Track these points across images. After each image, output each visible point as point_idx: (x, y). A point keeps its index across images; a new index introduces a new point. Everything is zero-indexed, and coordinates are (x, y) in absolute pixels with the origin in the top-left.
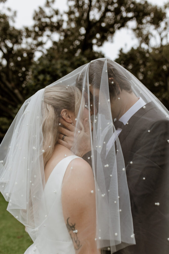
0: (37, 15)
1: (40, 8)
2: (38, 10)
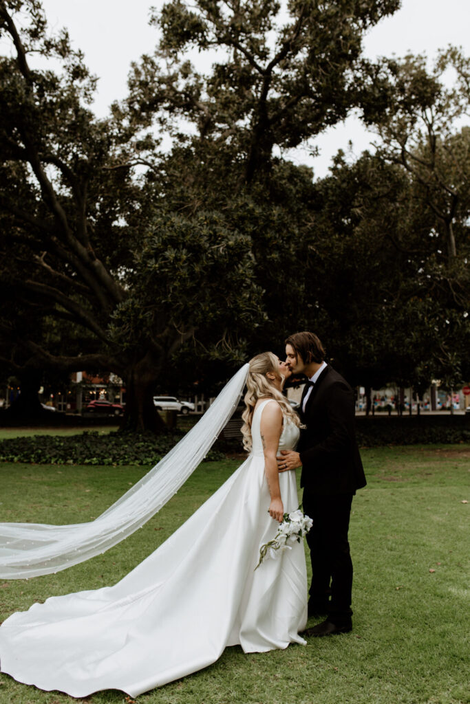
0: (137, 73)
1: (145, 58)
2: (140, 62)
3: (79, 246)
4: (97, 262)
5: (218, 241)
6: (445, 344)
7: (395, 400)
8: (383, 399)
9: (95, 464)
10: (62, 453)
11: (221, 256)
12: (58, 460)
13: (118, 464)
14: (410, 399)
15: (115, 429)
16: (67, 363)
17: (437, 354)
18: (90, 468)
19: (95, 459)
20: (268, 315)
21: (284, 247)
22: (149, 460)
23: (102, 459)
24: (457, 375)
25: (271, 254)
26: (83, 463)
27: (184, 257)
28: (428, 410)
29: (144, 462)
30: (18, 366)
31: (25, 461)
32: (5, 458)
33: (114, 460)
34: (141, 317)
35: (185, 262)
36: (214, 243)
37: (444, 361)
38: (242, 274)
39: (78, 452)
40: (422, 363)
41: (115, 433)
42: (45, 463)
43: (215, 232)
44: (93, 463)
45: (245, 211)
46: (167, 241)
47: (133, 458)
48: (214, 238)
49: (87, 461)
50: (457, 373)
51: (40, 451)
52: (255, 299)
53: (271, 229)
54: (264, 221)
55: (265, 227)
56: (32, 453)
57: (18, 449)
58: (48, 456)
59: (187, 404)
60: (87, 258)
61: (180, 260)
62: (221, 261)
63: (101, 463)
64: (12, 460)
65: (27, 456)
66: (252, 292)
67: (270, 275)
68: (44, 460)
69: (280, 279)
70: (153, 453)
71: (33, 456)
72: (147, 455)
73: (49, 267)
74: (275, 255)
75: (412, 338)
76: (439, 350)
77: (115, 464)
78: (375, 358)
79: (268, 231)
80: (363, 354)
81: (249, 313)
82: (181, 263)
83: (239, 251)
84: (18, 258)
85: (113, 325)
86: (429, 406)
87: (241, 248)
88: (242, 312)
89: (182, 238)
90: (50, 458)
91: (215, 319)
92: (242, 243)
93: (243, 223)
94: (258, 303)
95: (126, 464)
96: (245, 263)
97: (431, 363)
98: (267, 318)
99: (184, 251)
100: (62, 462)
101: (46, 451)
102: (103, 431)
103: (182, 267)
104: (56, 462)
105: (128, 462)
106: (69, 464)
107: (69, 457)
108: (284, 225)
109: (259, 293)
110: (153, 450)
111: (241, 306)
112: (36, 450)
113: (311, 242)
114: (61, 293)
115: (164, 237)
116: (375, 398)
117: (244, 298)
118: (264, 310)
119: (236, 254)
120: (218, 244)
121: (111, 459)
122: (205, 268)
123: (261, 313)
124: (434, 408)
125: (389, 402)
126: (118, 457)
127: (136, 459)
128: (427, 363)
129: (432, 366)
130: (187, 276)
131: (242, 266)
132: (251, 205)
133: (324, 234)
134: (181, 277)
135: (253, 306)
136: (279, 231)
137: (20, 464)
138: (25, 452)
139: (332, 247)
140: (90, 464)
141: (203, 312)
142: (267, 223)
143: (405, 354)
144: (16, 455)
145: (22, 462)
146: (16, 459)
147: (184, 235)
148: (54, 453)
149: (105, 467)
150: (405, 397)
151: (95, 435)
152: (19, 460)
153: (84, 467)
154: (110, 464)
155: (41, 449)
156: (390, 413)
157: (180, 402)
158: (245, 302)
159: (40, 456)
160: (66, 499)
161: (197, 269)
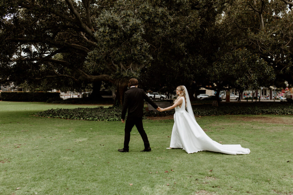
3: (87, 28)
6: (251, 70)
7: (253, 94)
8: (248, 95)
9: (91, 120)
11: (127, 30)
12: (77, 118)
13: (100, 120)
14: (261, 94)
15: (111, 106)
16: (93, 78)
17: (247, 74)
18: (88, 121)
19: (91, 118)
22: (112, 119)
23: (94, 118)
24: (255, 84)
25: (157, 29)
26: (86, 120)
27: (107, 31)
28: (268, 99)
29: (110, 120)
30: (76, 80)
32: (58, 117)
33: (98, 119)
34: (97, 58)
35: (108, 33)
37: (249, 78)
39: (86, 115)
40: (239, 78)
41: (111, 107)
42: (73, 119)
44: (90, 120)
45: (145, 10)
47: (106, 118)
49: (88, 119)
50: (256, 83)
51: (72, 114)
52: (144, 49)
53: (158, 18)
57: (64, 113)
58: (74, 116)
59: (163, 96)
60: (92, 34)
61: (105, 32)
62: (127, 32)
63: (93, 120)
64: (61, 118)
67: (168, 39)
68: (72, 118)
70: (115, 116)
71: (69, 116)
72: (112, 117)
73: (87, 38)
74: (159, 30)
75: (235, 67)
76: (248, 73)
77: (98, 120)
78: (218, 76)
79: (156, 19)
80: (213, 74)
81: (141, 56)
82: (106, 34)
83: (135, 28)
84: (74, 35)
85: (86, 62)
86: (269, 98)
87: (136, 26)
88: (136, 55)
89: (107, 23)
90: (75, 117)
91: (125, 59)
92: (136, 24)
93: (144, 15)
95: (103, 120)
96: (138, 33)
97: (244, 79)
98: (152, 58)
99: (108, 28)
100: (79, 119)
102: (106, 107)
105: (104, 120)
106: (81, 120)
107: (81, 117)
109: (146, 47)
110: (115, 115)
111: (136, 52)
112: (71, 114)
114: (87, 49)
116: (244, 94)
121: (97, 118)
122: (119, 36)
123: (147, 56)
124: (271, 99)
125: (251, 96)
126: (100, 117)
127: (107, 118)
128: (242, 78)
129: (244, 80)
130: (109, 40)
131: (136, 34)
132: (148, 7)
134: (106, 40)
135: (142, 53)
137: (63, 119)
138: (66, 114)
139: (197, 26)
140: (89, 120)
141: (120, 56)
143: (232, 74)
144: (63, 115)
145: (64, 118)
146: (62, 117)
147: (108, 21)
149: (94, 121)
150: (258, 94)
151: (102, 108)
152: (63, 118)
153: (86, 121)
154: (96, 120)
155: (73, 113)
156: (247, 101)
157: (160, 95)
158: (138, 50)
159: (71, 116)
160: (56, 135)
161: (115, 36)
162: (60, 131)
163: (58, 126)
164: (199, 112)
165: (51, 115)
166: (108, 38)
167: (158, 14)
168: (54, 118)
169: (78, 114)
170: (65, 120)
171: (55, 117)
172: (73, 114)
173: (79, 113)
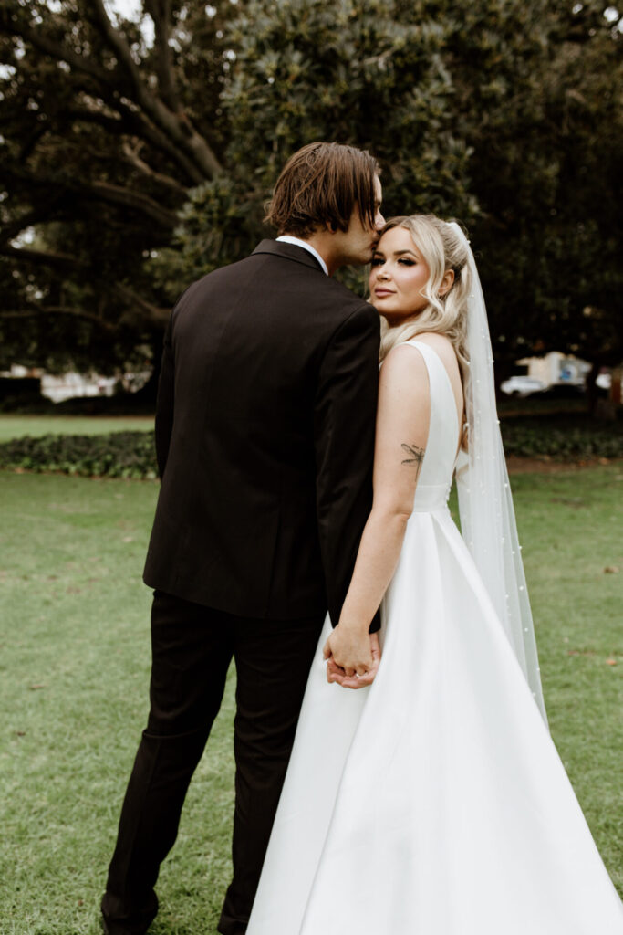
3: (162, 110)
4: (197, 141)
5: (378, 51)
10: (142, 460)
11: (379, 73)
12: (133, 472)
20: (480, 203)
21: (516, 73)
25: (488, 82)
30: (110, 326)
31: (86, 471)
32: (57, 468)
34: (231, 212)
35: (298, 80)
36: (369, 53)
38: (422, 109)
42: (115, 476)
43: (372, 32)
46: (266, 43)
48: (369, 45)
51: (109, 457)
52: (450, 165)
54: (476, 15)
55: (480, 26)
56: (98, 459)
57: (79, 453)
58: (118, 466)
60: (178, 133)
61: (287, 76)
62: (378, 83)
64: (67, 471)
65: (89, 465)
66: (442, 149)
68: (112, 473)
69: (512, 153)
71: (97, 465)
73: (145, 166)
74: (498, 86)
79: (486, 34)
81: (437, 196)
82: (289, 83)
83: (416, 59)
84: (99, 154)
85: (184, 232)
87: (420, 53)
88: (422, 190)
89: (290, 29)
90: (123, 468)
92: (422, 41)
94: (456, 174)
96: (428, 85)
98: (475, 208)
99: (297, 57)
100: (139, 476)
101: (119, 458)
103: (291, 92)
104: (130, 476)
106: (149, 480)
107: (148, 468)
108: (519, 27)
109: (459, 155)
111: (419, 177)
112: (105, 455)
113: (575, 84)
115: (262, 35)
117: (427, 161)
118: (471, 190)
119: (411, 67)
120: (379, 55)
122: (344, 97)
123: (463, 196)
130: (303, 114)
131: (423, 91)
133: (599, 69)
134: (291, 114)
135: (445, 181)
136: (508, 37)
137: (77, 477)
138: (88, 458)
142: (482, 17)
144: (74, 462)
145: (82, 475)
146: (73, 469)
147: (295, 22)
148: (129, 461)
152: (79, 473)
158: (429, 169)
159: (108, 466)
160: (72, 558)
161: (327, 99)
162: (84, 539)
163: (69, 508)
164: (594, 445)
165: (27, 461)
166: (295, 105)
167: (495, 14)
168: (40, 471)
169: (134, 458)
170: (84, 484)
171: (43, 467)
172: (114, 456)
173: (138, 452)
